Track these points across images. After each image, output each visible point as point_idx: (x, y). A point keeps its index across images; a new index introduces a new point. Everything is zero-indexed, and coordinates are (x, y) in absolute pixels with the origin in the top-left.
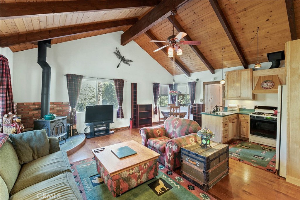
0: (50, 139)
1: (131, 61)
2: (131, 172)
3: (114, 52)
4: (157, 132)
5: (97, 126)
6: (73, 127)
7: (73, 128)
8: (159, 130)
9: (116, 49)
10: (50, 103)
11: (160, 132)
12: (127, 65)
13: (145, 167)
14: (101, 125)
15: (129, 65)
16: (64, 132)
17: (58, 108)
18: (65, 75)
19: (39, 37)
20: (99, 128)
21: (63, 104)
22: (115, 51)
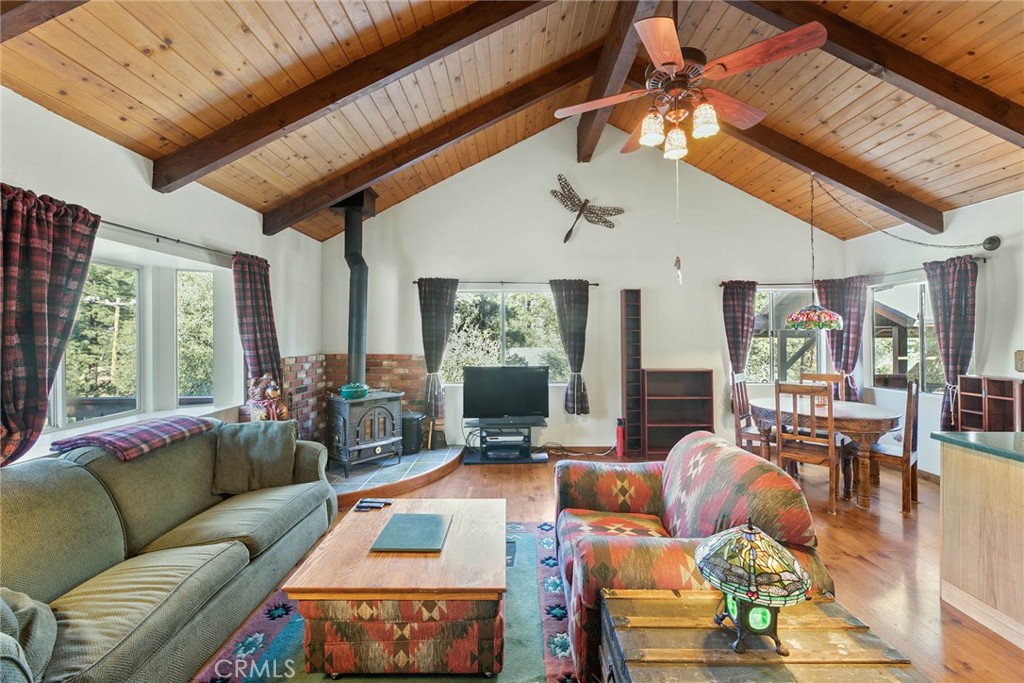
0: (299, 447)
1: (619, 211)
2: (366, 611)
3: (554, 193)
4: (615, 491)
5: (504, 430)
6: (434, 424)
7: (436, 428)
8: (626, 484)
9: (560, 178)
10: (367, 355)
11: (632, 491)
12: (600, 228)
13: (426, 614)
14: (514, 430)
15: (611, 225)
16: (394, 435)
17: (401, 371)
18: (414, 282)
19: (326, 196)
20: (501, 439)
21: (414, 359)
22: (558, 188)
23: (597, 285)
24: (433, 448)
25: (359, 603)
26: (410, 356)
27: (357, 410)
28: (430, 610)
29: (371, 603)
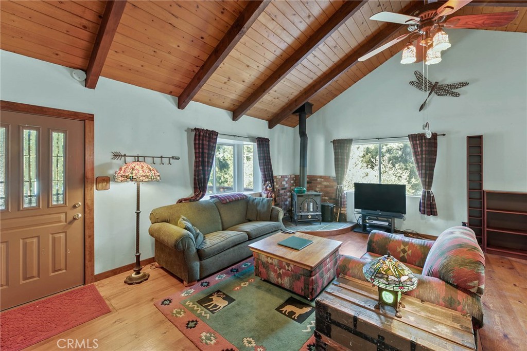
1: (464, 84)
3: (412, 83)
5: (379, 218)
6: (340, 210)
7: (342, 212)
9: (416, 73)
10: (307, 176)
14: (386, 219)
15: (457, 95)
16: (317, 212)
17: (325, 183)
18: (331, 142)
20: (374, 222)
21: (331, 178)
22: (414, 79)
23: (444, 135)
24: (339, 221)
25: (268, 257)
26: (330, 177)
27: (300, 198)
28: (288, 267)
29: (271, 258)
